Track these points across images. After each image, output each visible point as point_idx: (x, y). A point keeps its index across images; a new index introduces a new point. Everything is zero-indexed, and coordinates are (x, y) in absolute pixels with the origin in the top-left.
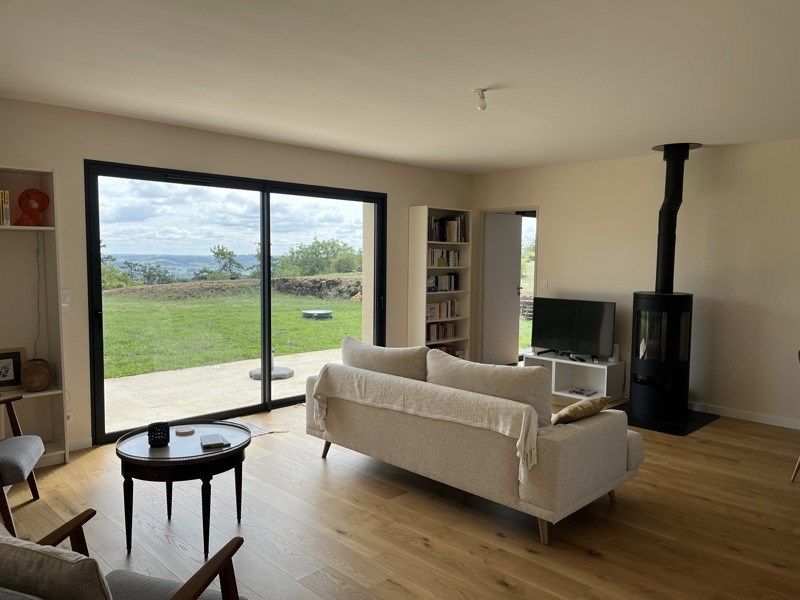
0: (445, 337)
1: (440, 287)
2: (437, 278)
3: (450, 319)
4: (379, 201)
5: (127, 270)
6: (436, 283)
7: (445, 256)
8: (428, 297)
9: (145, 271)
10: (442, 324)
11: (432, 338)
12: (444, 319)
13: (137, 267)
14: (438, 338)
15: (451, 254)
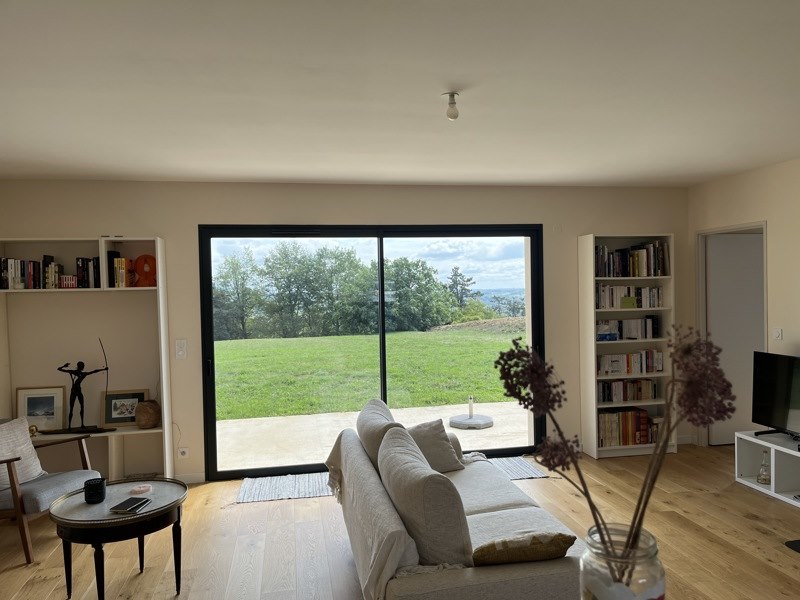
0: (638, 397)
1: (625, 335)
2: (620, 323)
3: (645, 375)
4: (534, 233)
5: (496, 303)
6: (620, 329)
7: (632, 294)
8: (598, 347)
9: (510, 305)
10: (635, 381)
11: (615, 399)
12: (635, 374)
13: (504, 301)
14: (625, 399)
15: (645, 292)
